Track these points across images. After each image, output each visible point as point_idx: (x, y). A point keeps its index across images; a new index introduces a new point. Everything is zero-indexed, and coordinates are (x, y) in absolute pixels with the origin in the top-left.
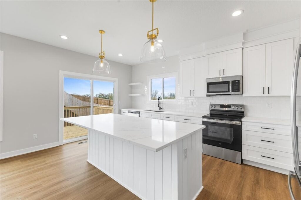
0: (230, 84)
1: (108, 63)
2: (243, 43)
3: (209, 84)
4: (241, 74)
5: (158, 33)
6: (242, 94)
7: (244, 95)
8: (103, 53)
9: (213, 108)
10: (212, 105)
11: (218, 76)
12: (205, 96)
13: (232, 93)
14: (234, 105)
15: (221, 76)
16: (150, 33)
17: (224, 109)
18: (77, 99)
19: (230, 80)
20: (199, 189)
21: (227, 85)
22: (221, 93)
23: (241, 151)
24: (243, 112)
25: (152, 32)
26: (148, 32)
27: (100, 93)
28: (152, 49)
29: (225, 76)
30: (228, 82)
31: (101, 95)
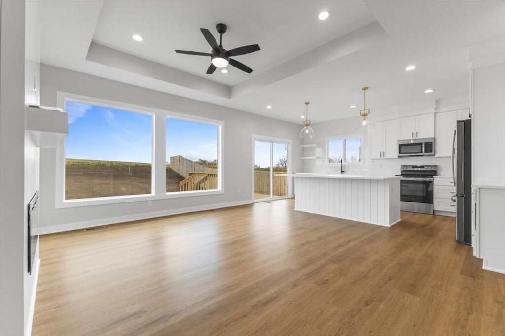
0: (423, 146)
2: (436, 109)
3: (401, 146)
4: (434, 137)
5: (369, 112)
6: (434, 155)
7: (436, 156)
9: (405, 169)
10: (403, 166)
11: (411, 138)
12: (397, 157)
13: (425, 154)
14: (427, 166)
15: (414, 138)
17: (416, 169)
19: (423, 142)
20: (397, 220)
21: (420, 146)
22: (413, 154)
23: (433, 204)
24: (436, 172)
25: (364, 111)
26: (360, 111)
29: (418, 138)
30: (421, 144)
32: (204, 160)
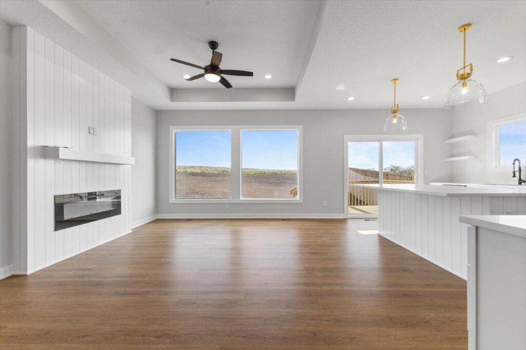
1: (403, 117)
5: (471, 70)
8: (396, 106)
16: (461, 72)
18: (355, 173)
25: (463, 70)
26: (458, 71)
27: (392, 165)
28: (464, 91)
31: (393, 168)
32: (397, 166)
